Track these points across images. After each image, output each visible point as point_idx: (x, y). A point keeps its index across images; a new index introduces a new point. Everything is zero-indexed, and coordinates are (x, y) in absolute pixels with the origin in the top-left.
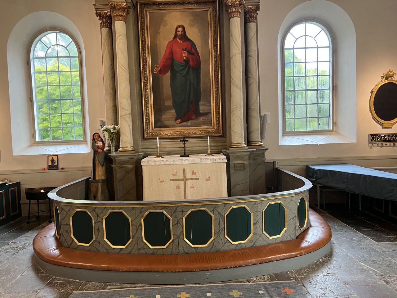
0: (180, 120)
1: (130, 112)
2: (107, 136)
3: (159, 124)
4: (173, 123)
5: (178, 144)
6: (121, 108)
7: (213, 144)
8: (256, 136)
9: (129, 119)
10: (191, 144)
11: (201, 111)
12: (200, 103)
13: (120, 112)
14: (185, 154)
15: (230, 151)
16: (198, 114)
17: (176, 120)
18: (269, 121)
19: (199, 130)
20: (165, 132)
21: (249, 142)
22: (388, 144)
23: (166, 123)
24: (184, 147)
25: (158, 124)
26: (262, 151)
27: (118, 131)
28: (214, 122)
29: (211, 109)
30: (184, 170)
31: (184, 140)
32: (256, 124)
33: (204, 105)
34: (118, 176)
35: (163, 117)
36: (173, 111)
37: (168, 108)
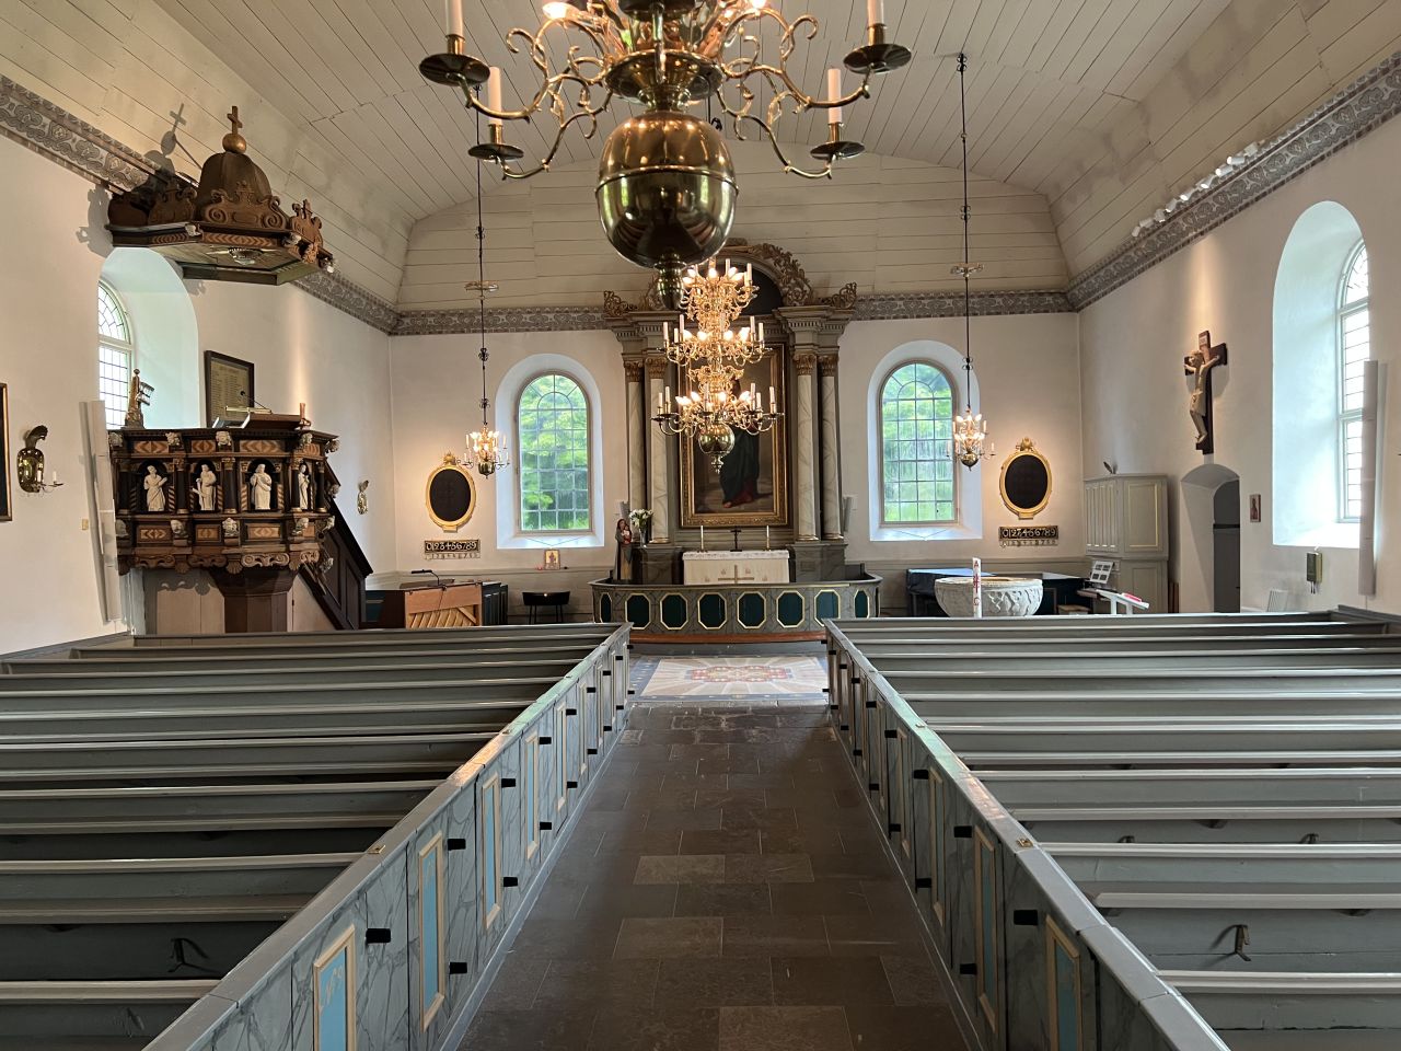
0: (729, 504)
1: (666, 493)
2: (637, 523)
3: (701, 508)
4: (719, 506)
5: (729, 537)
6: (656, 487)
7: (774, 537)
8: (834, 527)
9: (665, 502)
10: (743, 537)
11: (759, 492)
12: (759, 480)
13: (654, 494)
14: (736, 549)
15: (796, 546)
16: (755, 496)
17: (724, 503)
18: (854, 505)
19: (756, 517)
20: (710, 519)
21: (823, 534)
22: (1028, 542)
23: (711, 507)
24: (736, 540)
25: (699, 509)
26: (840, 548)
27: (650, 518)
28: (776, 507)
29: (772, 489)
30: (736, 567)
31: (736, 530)
32: (834, 511)
33: (764, 483)
34: (650, 575)
35: (707, 498)
36: (721, 491)
37: (714, 487)
